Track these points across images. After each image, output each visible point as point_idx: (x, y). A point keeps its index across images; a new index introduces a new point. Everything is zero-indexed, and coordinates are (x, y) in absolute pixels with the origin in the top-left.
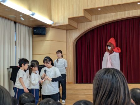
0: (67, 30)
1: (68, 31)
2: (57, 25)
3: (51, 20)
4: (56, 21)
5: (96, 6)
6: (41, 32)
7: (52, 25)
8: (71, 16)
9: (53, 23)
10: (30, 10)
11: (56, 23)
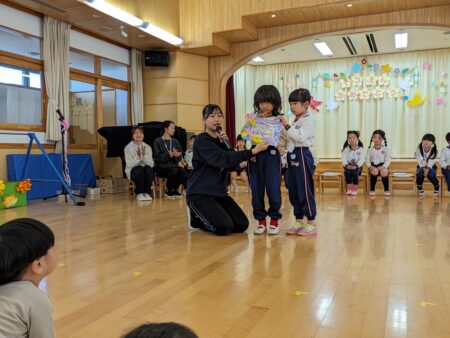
0: (209, 57)
1: (212, 59)
2: (190, 46)
3: (178, 36)
4: (189, 38)
5: (267, 10)
6: (159, 61)
7: (182, 47)
8: (218, 30)
9: (184, 44)
10: (138, 16)
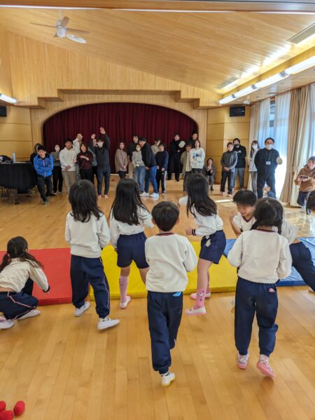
2: (21, 104)
3: (13, 97)
4: (21, 99)
8: (41, 96)
9: (17, 102)
11: (20, 102)
